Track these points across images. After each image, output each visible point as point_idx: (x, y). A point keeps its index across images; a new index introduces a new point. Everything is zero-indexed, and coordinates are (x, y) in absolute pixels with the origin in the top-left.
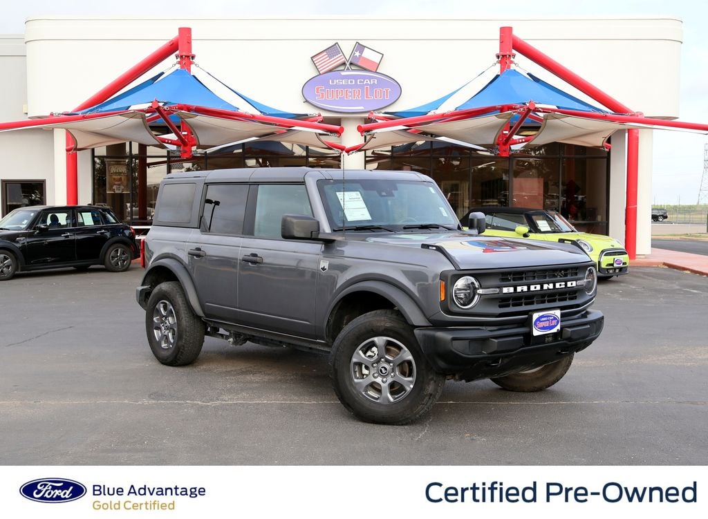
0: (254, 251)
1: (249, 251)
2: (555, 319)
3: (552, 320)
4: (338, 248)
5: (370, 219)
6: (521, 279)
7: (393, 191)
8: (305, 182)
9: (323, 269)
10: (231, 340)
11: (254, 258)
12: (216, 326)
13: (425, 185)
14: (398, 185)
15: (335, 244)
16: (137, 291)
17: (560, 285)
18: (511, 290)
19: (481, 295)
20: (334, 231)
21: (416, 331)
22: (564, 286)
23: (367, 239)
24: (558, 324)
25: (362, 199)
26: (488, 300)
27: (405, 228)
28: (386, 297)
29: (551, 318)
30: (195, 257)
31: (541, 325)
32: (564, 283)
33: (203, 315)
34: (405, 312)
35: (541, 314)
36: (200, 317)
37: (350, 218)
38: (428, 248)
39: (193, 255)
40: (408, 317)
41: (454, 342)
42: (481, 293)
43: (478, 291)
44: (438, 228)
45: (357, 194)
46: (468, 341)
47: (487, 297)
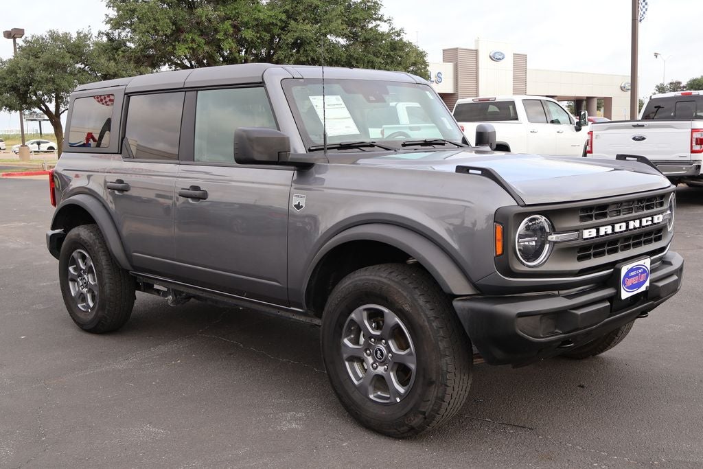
0: (196, 183)
1: (187, 184)
2: (644, 271)
3: (641, 273)
4: (317, 176)
5: (359, 133)
6: (604, 215)
7: (384, 96)
8: (263, 82)
9: (298, 207)
10: (170, 297)
11: (197, 192)
12: (150, 281)
13: (420, 88)
14: (389, 87)
15: (313, 169)
16: (47, 235)
17: (647, 221)
18: (593, 233)
19: (555, 243)
20: (310, 150)
21: (457, 304)
22: (650, 223)
23: (358, 162)
24: (647, 279)
25: (344, 105)
26: (564, 251)
27: (404, 145)
28: (404, 250)
29: (640, 271)
30: (116, 192)
31: (630, 282)
32: (650, 218)
33: (130, 268)
34: (437, 272)
35: (630, 266)
36: (128, 271)
37: (330, 133)
38: (468, 173)
39: (114, 189)
40: (444, 282)
41: (519, 319)
42: (554, 240)
43: (550, 238)
44: (443, 144)
45: (338, 99)
46: (539, 316)
47: (562, 245)
